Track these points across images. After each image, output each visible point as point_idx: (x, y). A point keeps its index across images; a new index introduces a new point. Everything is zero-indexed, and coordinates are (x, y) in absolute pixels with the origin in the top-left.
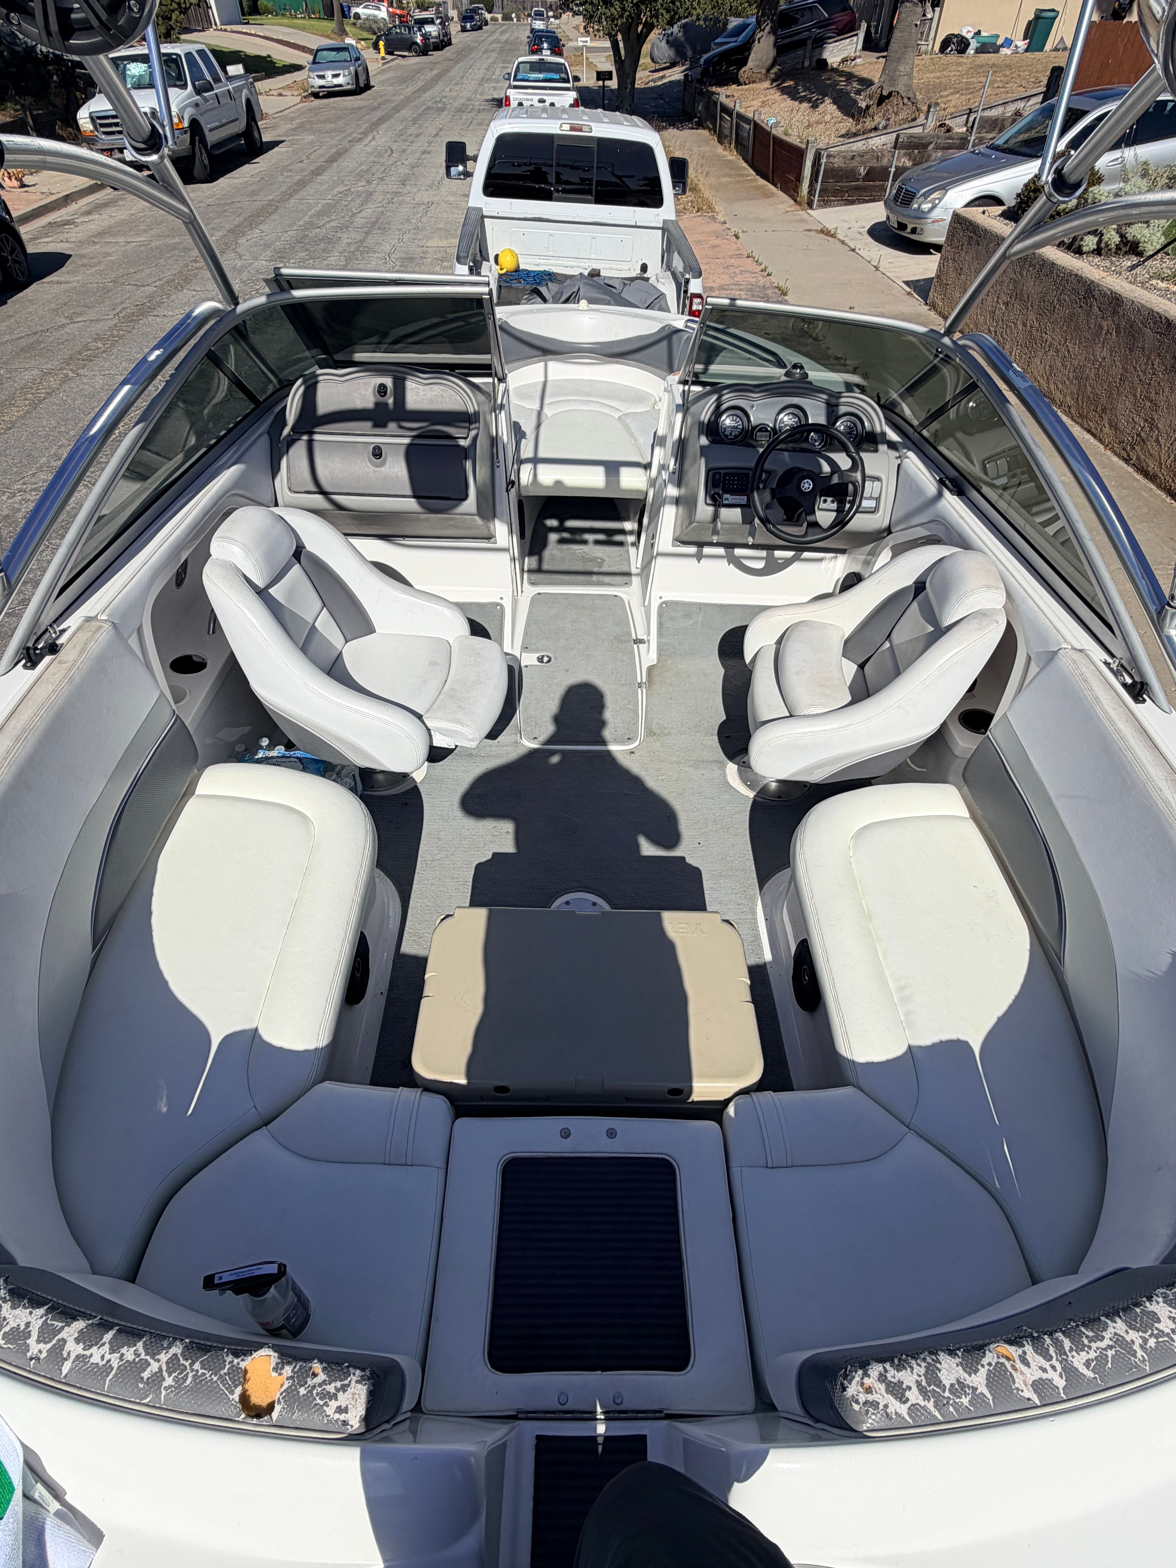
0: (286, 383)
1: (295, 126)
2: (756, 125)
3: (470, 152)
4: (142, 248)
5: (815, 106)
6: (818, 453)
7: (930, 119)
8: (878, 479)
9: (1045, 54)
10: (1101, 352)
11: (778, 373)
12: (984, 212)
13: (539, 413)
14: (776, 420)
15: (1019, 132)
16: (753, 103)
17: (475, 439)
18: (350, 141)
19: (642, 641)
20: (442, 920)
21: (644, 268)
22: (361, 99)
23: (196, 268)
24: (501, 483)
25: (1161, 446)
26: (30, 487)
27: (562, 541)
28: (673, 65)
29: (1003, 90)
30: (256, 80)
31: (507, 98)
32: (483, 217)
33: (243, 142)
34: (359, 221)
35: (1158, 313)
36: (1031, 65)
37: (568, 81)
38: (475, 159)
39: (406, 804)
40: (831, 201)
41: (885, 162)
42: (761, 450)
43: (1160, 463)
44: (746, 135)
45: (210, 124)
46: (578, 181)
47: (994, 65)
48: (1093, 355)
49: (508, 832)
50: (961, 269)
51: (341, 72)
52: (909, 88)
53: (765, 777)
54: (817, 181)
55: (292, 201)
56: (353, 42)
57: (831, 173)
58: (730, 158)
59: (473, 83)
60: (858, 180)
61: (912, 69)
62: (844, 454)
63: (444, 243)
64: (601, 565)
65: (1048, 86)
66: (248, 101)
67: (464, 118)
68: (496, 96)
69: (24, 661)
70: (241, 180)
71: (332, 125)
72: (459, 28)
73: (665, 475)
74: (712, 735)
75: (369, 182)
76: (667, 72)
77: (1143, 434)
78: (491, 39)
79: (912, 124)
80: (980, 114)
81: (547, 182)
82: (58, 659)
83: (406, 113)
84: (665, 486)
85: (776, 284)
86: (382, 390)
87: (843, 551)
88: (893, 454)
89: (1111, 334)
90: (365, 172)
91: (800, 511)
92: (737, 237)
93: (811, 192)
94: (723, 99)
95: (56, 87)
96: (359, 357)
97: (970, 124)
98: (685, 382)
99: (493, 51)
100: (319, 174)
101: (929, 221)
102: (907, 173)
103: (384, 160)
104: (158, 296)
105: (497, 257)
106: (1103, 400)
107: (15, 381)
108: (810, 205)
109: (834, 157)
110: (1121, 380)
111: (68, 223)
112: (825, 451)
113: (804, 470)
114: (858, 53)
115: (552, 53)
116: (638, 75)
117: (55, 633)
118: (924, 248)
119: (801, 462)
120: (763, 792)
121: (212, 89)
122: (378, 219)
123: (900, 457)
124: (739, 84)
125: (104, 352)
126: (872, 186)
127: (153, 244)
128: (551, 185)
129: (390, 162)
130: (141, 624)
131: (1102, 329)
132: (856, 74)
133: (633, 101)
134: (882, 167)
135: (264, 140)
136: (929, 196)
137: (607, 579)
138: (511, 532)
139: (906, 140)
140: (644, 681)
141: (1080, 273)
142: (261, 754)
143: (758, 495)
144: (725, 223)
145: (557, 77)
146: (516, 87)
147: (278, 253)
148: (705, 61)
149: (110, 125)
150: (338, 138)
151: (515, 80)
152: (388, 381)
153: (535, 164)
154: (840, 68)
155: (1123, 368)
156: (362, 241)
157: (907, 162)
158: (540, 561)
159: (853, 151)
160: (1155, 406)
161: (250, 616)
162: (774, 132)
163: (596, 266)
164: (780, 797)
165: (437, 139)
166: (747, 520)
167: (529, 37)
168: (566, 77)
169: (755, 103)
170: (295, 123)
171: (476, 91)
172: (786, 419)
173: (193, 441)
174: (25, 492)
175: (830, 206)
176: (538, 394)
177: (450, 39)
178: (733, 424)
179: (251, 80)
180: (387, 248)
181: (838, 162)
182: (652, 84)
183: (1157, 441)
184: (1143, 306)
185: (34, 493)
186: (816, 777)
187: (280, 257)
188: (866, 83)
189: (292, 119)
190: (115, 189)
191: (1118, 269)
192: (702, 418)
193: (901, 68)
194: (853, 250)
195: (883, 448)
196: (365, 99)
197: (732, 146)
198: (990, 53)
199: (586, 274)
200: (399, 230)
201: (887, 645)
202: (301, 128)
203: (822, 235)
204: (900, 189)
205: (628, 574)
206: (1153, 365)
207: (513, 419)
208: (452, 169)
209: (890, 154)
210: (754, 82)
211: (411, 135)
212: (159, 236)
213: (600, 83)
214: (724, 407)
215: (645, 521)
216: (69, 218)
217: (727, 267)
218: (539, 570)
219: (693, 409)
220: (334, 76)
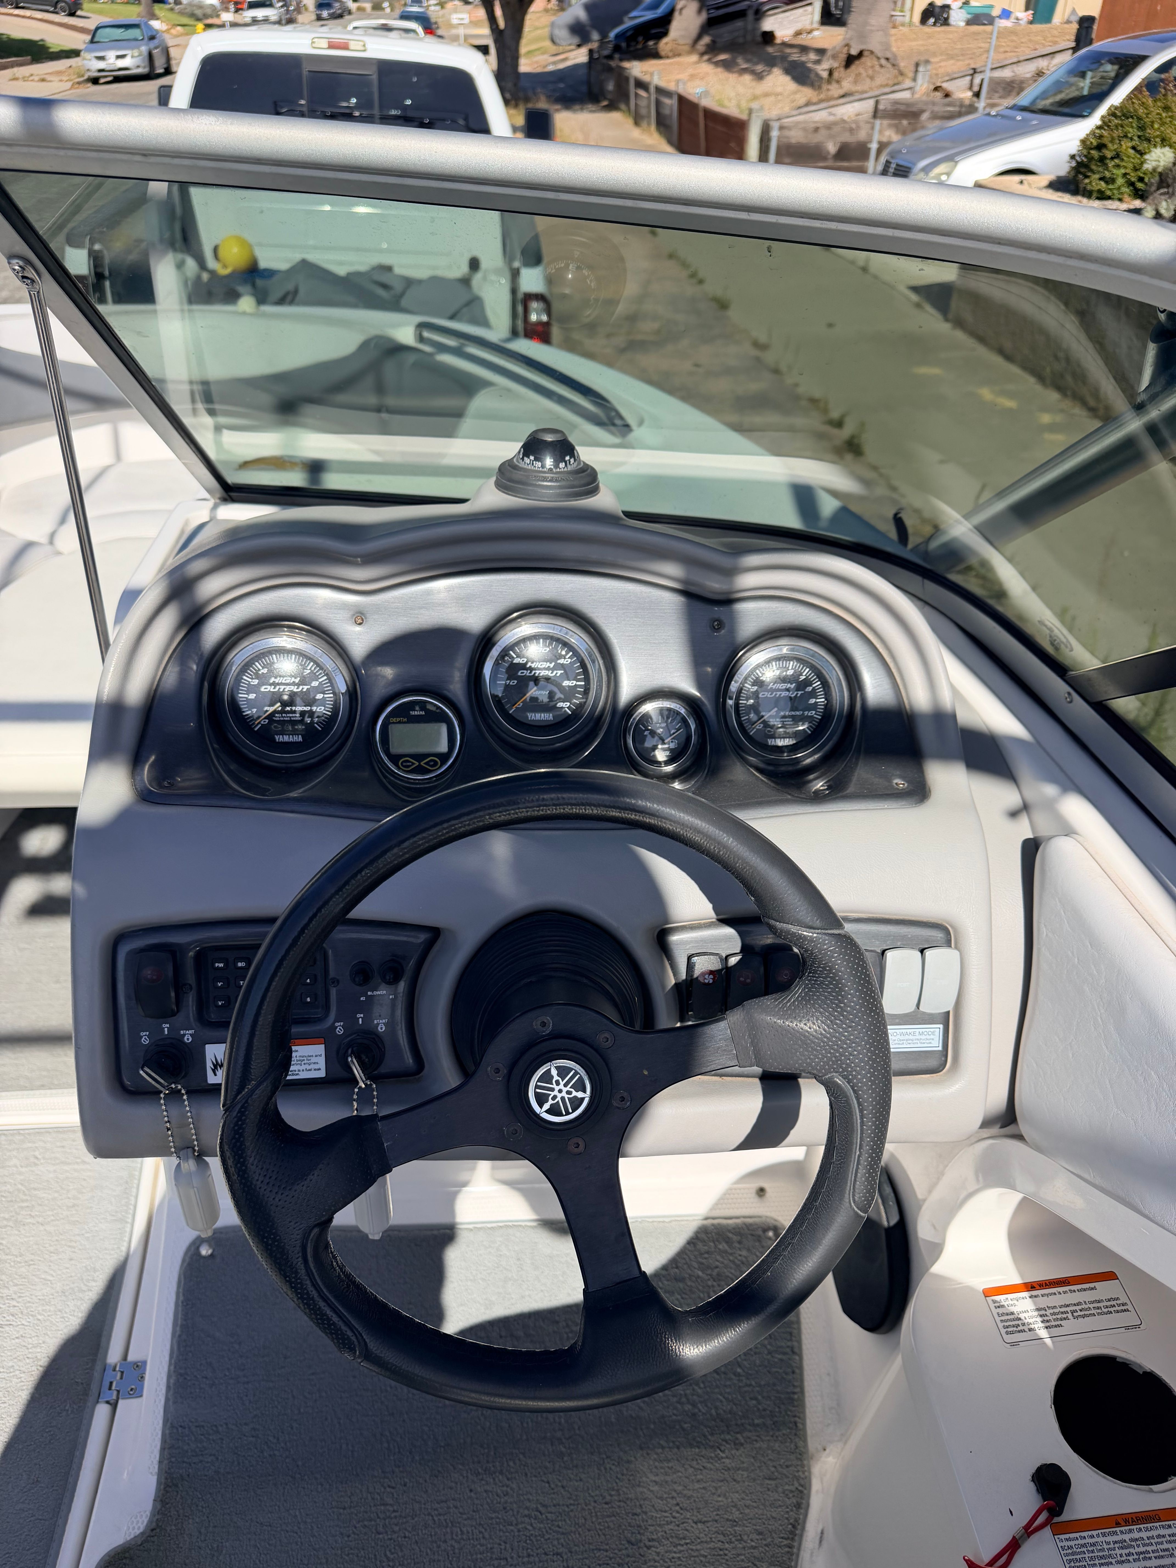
2: (681, 98)
5: (759, 77)
7: (919, 82)
12: (1021, 182)
16: (677, 76)
21: (474, 264)
28: (576, 47)
41: (862, 135)
44: (669, 112)
51: (129, 52)
52: (887, 46)
56: (164, 28)
57: (787, 150)
58: (650, 142)
60: (826, 158)
65: (1077, 38)
72: (314, 17)
76: (569, 55)
79: (896, 88)
80: (988, 75)
85: (711, 295)
88: (998, 800)
94: (638, 74)
97: (976, 88)
105: (215, 250)
109: (789, 130)
114: (814, 26)
123: (1027, 813)
124: (658, 57)
132: (813, 45)
134: (858, 143)
136: (931, 170)
139: (889, 106)
148: (617, 36)
154: (793, 41)
157: (893, 134)
159: (815, 122)
162: (705, 105)
163: (386, 260)
169: (680, 76)
181: (795, 133)
182: (551, 68)
193: (873, 22)
195: (949, 779)
197: (653, 127)
198: (984, 24)
204: (890, 162)
209: (869, 126)
210: (679, 55)
220: (118, 57)
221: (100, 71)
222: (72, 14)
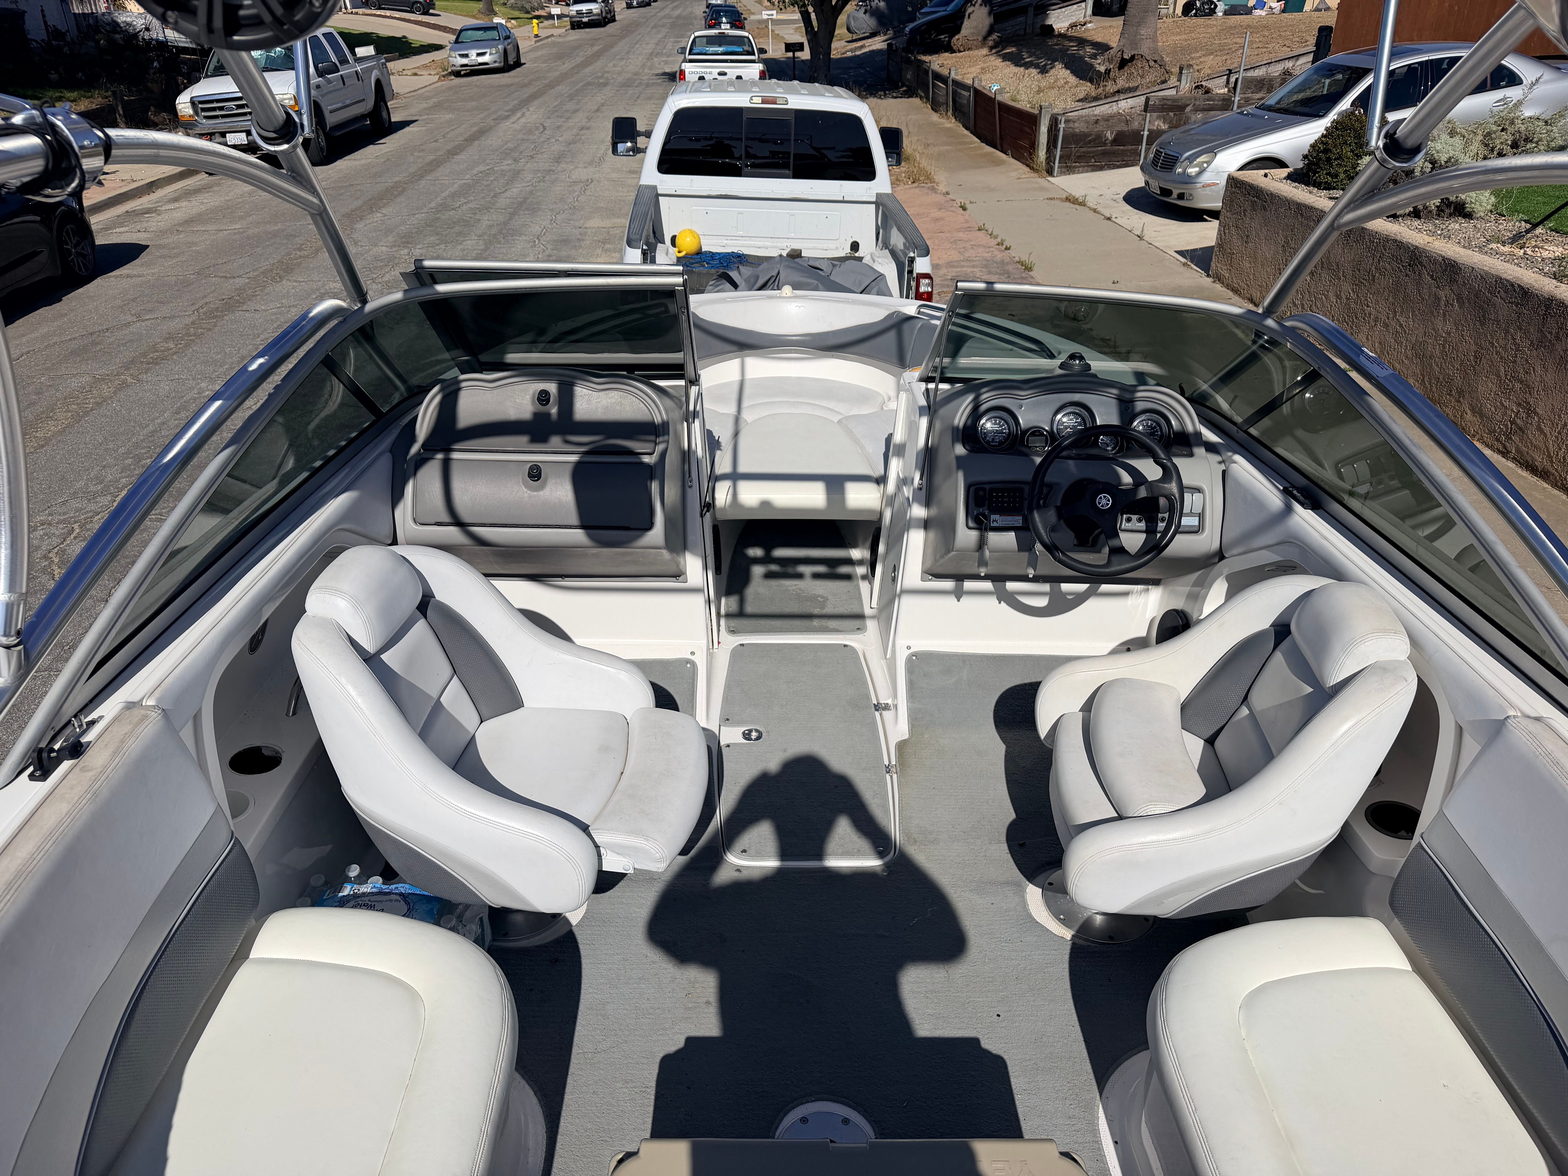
0: (416, 391)
1: (429, 106)
2: (977, 92)
3: (641, 127)
4: (238, 237)
5: (1044, 71)
6: (1113, 460)
7: (1183, 82)
8: (1199, 490)
9: (1306, 15)
10: (1444, 326)
11: (1052, 365)
12: (1266, 175)
13: (737, 419)
14: (1052, 421)
15: (1291, 93)
16: (970, 70)
17: (663, 455)
18: (494, 119)
19: (886, 707)
20: (620, 1162)
21: (855, 246)
22: (510, 77)
23: (301, 257)
24: (694, 507)
25: (1545, 435)
26: (57, 518)
27: (769, 576)
28: (873, 35)
29: (1264, 50)
30: (389, 60)
31: (682, 73)
32: (658, 195)
33: (368, 122)
34: (503, 201)
35: (1507, 280)
36: (1292, 26)
37: (754, 54)
38: (648, 134)
39: (557, 961)
40: (1074, 167)
41: (1135, 125)
42: (1038, 460)
43: (1549, 456)
44: (965, 102)
45: (331, 105)
46: (767, 154)
47: (1249, 26)
48: (1434, 330)
49: (708, 1003)
50: (1247, 236)
51: (488, 50)
52: (1155, 50)
53: (1086, 908)
54: (1056, 148)
55: (423, 182)
56: (503, 22)
57: (1072, 138)
58: (948, 125)
59: (640, 58)
60: (1105, 144)
61: (1156, 32)
62: (1151, 461)
63: (607, 223)
64: (823, 605)
65: (1318, 44)
66: (378, 82)
67: (630, 92)
68: (667, 70)
69: (31, 769)
70: (363, 162)
71: (474, 103)
72: (624, 5)
73: (907, 492)
74: (999, 842)
75: (516, 161)
76: (867, 42)
77: (1518, 421)
78: (661, 14)
79: (1164, 86)
80: (1242, 74)
81: (732, 157)
82: (81, 764)
83: (562, 89)
84: (909, 505)
85: (1017, 259)
86: (543, 397)
87: (1156, 582)
88: (1214, 458)
89: (1452, 305)
90: (511, 150)
91: (1097, 531)
92: (964, 208)
93: (1050, 159)
94: (935, 67)
95: (155, 73)
96: (512, 357)
97: (1232, 85)
98: (928, 380)
99: (663, 26)
100: (457, 154)
101: (1198, 185)
102: (1163, 138)
103: (535, 137)
104: (250, 288)
105: (673, 239)
106: (1458, 381)
107: (58, 390)
108: (1050, 172)
109: (1074, 122)
110: (1475, 357)
111: (148, 211)
112: (1120, 457)
113: (1098, 482)
114: (1088, 18)
115: (731, 27)
116: (833, 46)
117: (80, 726)
118: (1196, 215)
119: (1093, 471)
120: (1084, 930)
121: (338, 71)
122: (526, 199)
123: (1223, 461)
124: (953, 51)
125: (175, 353)
126: (1122, 150)
127: (250, 232)
128: (740, 158)
129: (542, 139)
130: (200, 711)
131: (1439, 299)
132: (1089, 38)
133: (829, 70)
134: (1133, 131)
135: (393, 120)
136: (1195, 159)
137: (832, 624)
138: (706, 568)
139: (1157, 103)
140: (894, 763)
141: (1399, 238)
142: (347, 891)
143: (1040, 516)
144: (948, 193)
145: (740, 49)
146: (691, 61)
147: (403, 237)
148: (911, 30)
149: (214, 109)
150: (481, 116)
151: (690, 54)
152: (552, 387)
153: (716, 138)
154: (1069, 33)
155: (1476, 344)
156: (505, 223)
157: (1162, 125)
158: (742, 602)
159: (1095, 116)
160: (1528, 387)
161: (353, 693)
162: (999, 98)
163: (796, 246)
164: (1111, 938)
165: (599, 114)
166: (1025, 546)
167: (705, 12)
168: (750, 49)
169: (973, 69)
170: (431, 102)
171: (644, 66)
172: (1065, 420)
173: (290, 464)
174: (50, 524)
175: (1074, 173)
176: (734, 396)
177: (614, 16)
178: (996, 427)
179: (383, 61)
180: (536, 229)
181: (1080, 127)
182: (849, 54)
183: (1539, 429)
184: (1487, 273)
185: (61, 526)
186: (1167, 909)
187: (405, 242)
188: (1102, 48)
189: (427, 98)
190: (210, 174)
191: (1445, 232)
192: (956, 422)
193: (1143, 32)
194: (1109, 219)
195: (1200, 451)
196: (514, 77)
197: (950, 113)
198: (1242, 14)
199: (785, 255)
200: (552, 210)
201: (1244, 711)
202: (438, 107)
203: (1068, 204)
204: (1158, 153)
205: (861, 617)
206: (1514, 339)
207: (707, 427)
208: (619, 145)
209: (1141, 117)
210: (969, 49)
211: (567, 111)
212: (259, 223)
213: (790, 54)
214: (983, 408)
215: (881, 548)
216: (150, 206)
217: (955, 242)
218: (741, 614)
219: (943, 412)
220: (479, 55)
221: (462, 66)
222: (426, 13)
